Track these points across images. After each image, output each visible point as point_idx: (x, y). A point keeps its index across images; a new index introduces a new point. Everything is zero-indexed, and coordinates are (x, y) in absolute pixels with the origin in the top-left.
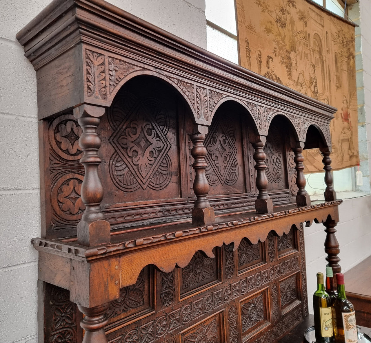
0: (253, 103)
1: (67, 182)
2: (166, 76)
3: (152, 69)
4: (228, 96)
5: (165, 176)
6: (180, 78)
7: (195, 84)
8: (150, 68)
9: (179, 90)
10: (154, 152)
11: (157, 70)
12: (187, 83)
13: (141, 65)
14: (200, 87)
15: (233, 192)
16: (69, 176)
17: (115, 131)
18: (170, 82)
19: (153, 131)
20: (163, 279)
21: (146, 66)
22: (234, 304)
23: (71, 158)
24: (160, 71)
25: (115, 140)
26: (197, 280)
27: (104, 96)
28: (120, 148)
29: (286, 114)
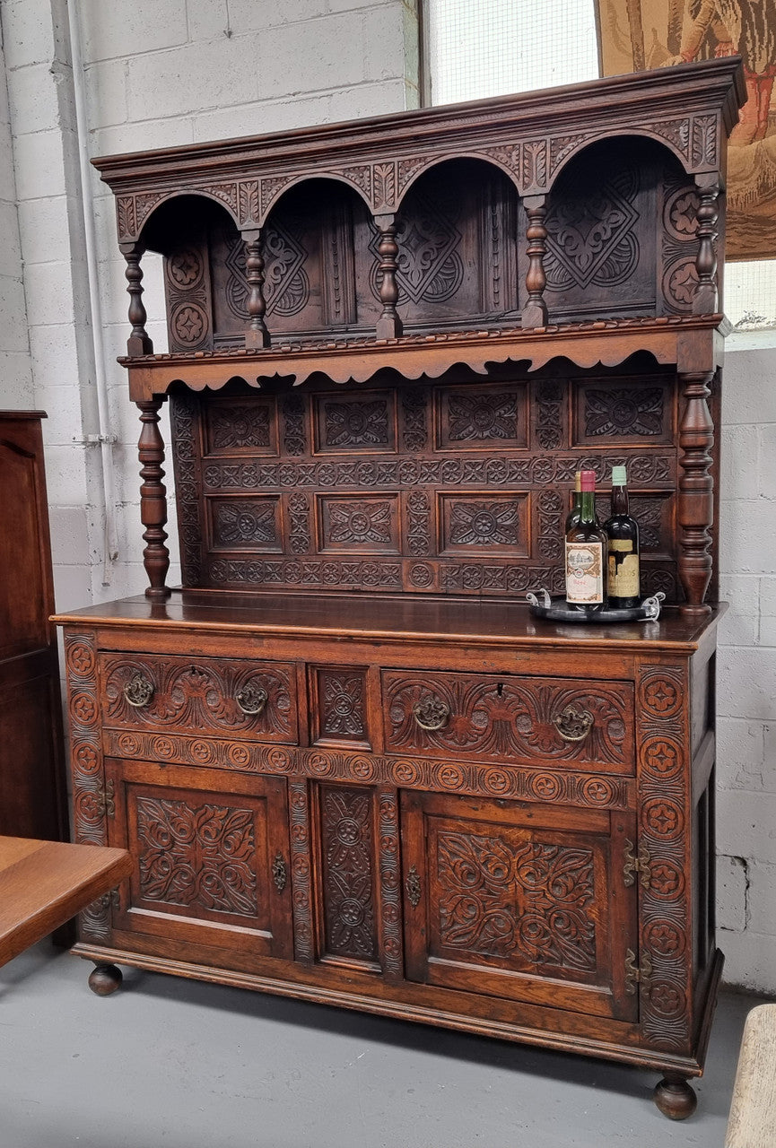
0: (359, 167)
1: (182, 312)
2: (196, 189)
3: (179, 188)
4: (299, 176)
5: (298, 299)
6: (216, 184)
7: (237, 182)
8: (176, 188)
9: (214, 198)
10: (281, 267)
11: (185, 187)
12: (225, 186)
13: (168, 190)
14: (245, 183)
15: (444, 314)
16: (183, 306)
17: (231, 251)
18: (202, 193)
19: (280, 239)
20: (288, 423)
21: (172, 189)
22: (424, 493)
23: (185, 288)
24: (188, 187)
25: (232, 262)
26: (353, 438)
27: (133, 233)
28: (237, 270)
29: (473, 151)
